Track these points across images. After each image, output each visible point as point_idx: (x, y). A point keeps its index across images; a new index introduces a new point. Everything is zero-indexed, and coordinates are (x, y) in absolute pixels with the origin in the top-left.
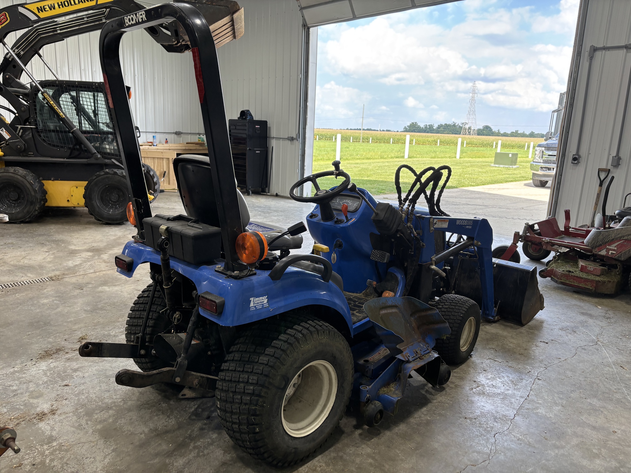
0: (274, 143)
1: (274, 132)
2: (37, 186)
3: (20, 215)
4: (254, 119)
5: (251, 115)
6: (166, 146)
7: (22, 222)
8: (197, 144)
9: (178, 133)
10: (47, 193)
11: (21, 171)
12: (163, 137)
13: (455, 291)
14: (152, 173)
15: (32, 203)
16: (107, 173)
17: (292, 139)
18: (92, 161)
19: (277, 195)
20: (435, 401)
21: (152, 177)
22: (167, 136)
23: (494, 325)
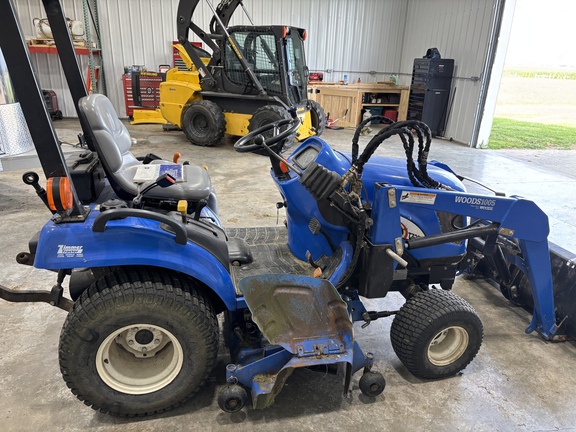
0: (458, 84)
1: (459, 73)
2: (217, 117)
3: (205, 140)
4: (442, 58)
5: (438, 53)
6: (356, 85)
7: (206, 146)
8: (387, 84)
9: (373, 73)
10: (226, 123)
11: (208, 103)
12: (356, 77)
13: (517, 287)
14: (318, 111)
15: (213, 131)
16: (266, 109)
17: (476, 79)
18: (259, 97)
19: (451, 140)
20: (344, 412)
21: (318, 115)
22: (362, 76)
23: (550, 345)
